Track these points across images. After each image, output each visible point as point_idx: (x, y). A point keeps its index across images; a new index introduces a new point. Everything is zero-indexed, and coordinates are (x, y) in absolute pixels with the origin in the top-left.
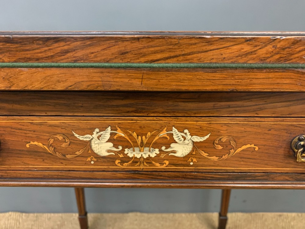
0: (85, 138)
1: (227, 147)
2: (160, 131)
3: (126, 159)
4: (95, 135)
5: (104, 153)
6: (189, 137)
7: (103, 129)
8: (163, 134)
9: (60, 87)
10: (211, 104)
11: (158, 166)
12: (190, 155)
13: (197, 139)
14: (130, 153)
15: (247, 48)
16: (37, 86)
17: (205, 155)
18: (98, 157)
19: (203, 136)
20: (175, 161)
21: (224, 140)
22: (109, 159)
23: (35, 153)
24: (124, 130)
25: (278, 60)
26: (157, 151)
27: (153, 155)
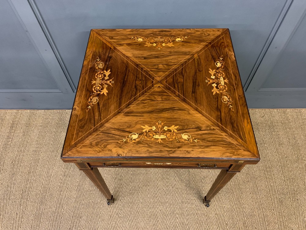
3: (154, 164)
12: (171, 164)
17: (174, 164)
18: (147, 164)
20: (167, 165)
22: (150, 164)
27: (161, 164)
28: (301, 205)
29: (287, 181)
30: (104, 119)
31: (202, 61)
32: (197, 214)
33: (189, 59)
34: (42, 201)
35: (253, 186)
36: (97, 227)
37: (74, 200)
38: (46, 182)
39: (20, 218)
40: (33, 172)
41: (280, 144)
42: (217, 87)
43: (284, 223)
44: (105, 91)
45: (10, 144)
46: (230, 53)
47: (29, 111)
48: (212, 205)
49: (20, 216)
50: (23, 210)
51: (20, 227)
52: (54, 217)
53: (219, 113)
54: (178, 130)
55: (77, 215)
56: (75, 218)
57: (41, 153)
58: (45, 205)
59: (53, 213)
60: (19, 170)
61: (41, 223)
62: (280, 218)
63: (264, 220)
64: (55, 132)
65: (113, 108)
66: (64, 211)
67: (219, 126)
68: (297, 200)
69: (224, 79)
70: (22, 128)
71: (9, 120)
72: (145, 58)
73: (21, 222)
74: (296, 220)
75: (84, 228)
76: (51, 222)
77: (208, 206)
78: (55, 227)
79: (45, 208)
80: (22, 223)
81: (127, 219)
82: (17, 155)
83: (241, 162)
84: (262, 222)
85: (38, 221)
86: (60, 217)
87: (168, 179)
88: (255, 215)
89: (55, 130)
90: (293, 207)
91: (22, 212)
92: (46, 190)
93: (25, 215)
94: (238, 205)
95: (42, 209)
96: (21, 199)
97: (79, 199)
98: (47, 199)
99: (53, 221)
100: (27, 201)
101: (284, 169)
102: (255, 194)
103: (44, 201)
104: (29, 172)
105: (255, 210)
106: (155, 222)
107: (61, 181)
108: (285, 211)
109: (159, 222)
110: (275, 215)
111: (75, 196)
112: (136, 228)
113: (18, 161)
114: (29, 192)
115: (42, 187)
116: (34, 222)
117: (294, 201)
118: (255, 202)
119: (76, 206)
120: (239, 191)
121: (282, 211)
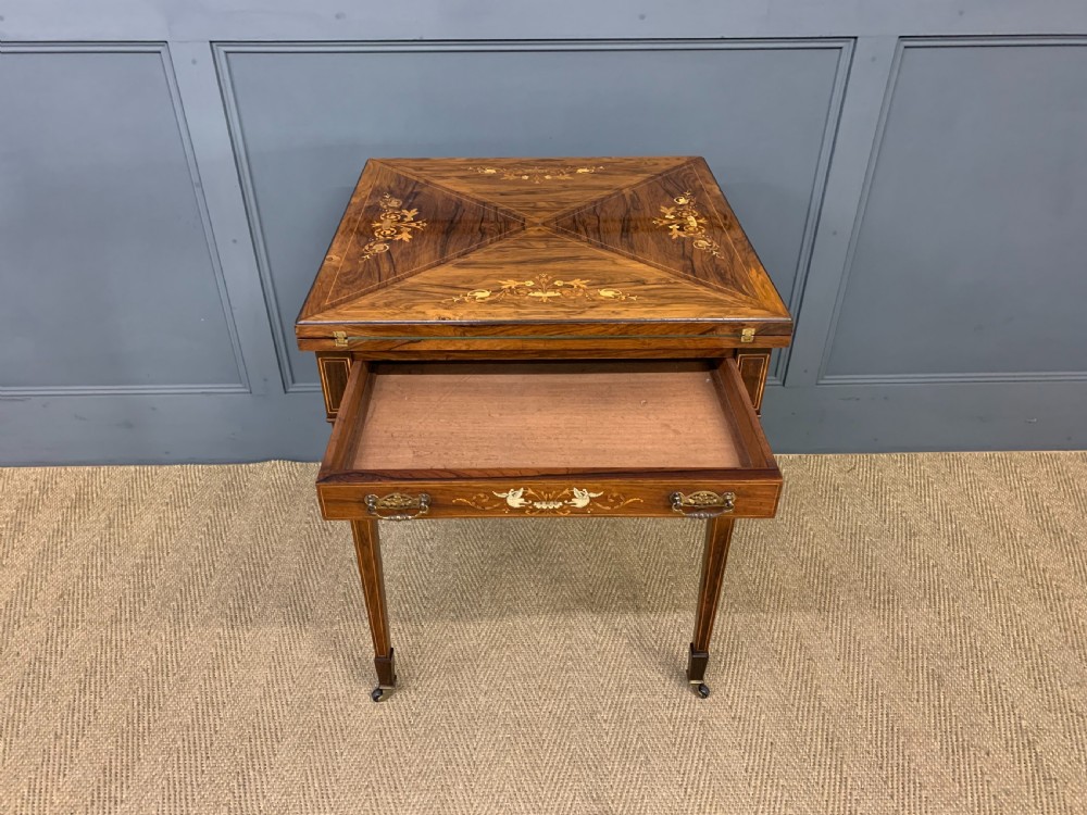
14: (538, 505)
28: (1002, 686)
29: (948, 624)
30: (403, 272)
31: (643, 198)
32: (670, 720)
33: (610, 196)
34: (149, 697)
35: (843, 638)
36: (335, 764)
37: (258, 692)
38: (169, 645)
39: (66, 747)
40: (126, 620)
41: (912, 535)
42: (681, 229)
43: (956, 734)
44: (406, 237)
45: (61, 549)
46: (708, 186)
47: (132, 468)
48: (716, 693)
49: (69, 743)
50: (81, 723)
51: (65, 775)
52: (186, 743)
53: (688, 262)
54: (588, 285)
55: (268, 734)
56: (258, 743)
57: (161, 569)
58: (156, 709)
59: (185, 729)
60: (83, 616)
61: (139, 759)
62: (943, 722)
63: (892, 729)
64: (210, 518)
65: (425, 257)
66: (221, 725)
67: (689, 279)
68: (989, 672)
69: (697, 218)
70: (104, 510)
71: (64, 491)
72: (502, 194)
73: (68, 759)
74: (994, 725)
75: (287, 771)
76: (175, 755)
77: (702, 691)
78: (188, 769)
79: (157, 716)
80: (72, 761)
81: (436, 740)
82: (78, 577)
83: (748, 333)
84: (885, 736)
85: (130, 754)
86: (208, 742)
87: (571, 628)
88: (861, 716)
89: (209, 512)
90: (980, 693)
91: (76, 730)
92: (167, 667)
93: (85, 739)
94: (803, 692)
95: (146, 718)
96: (78, 694)
97: (276, 690)
98: (166, 692)
99: (181, 752)
100: (98, 700)
101: (934, 594)
102: (854, 661)
103: (156, 696)
104: (115, 620)
105: (859, 704)
106: (531, 745)
107: (217, 640)
108: (954, 702)
109: (546, 745)
110: (924, 713)
111: (264, 681)
112: (469, 765)
113: (81, 592)
114: (108, 674)
115: (154, 659)
116: (114, 757)
117: (979, 675)
118: (855, 681)
119: (265, 708)
120: (800, 654)
121: (947, 702)
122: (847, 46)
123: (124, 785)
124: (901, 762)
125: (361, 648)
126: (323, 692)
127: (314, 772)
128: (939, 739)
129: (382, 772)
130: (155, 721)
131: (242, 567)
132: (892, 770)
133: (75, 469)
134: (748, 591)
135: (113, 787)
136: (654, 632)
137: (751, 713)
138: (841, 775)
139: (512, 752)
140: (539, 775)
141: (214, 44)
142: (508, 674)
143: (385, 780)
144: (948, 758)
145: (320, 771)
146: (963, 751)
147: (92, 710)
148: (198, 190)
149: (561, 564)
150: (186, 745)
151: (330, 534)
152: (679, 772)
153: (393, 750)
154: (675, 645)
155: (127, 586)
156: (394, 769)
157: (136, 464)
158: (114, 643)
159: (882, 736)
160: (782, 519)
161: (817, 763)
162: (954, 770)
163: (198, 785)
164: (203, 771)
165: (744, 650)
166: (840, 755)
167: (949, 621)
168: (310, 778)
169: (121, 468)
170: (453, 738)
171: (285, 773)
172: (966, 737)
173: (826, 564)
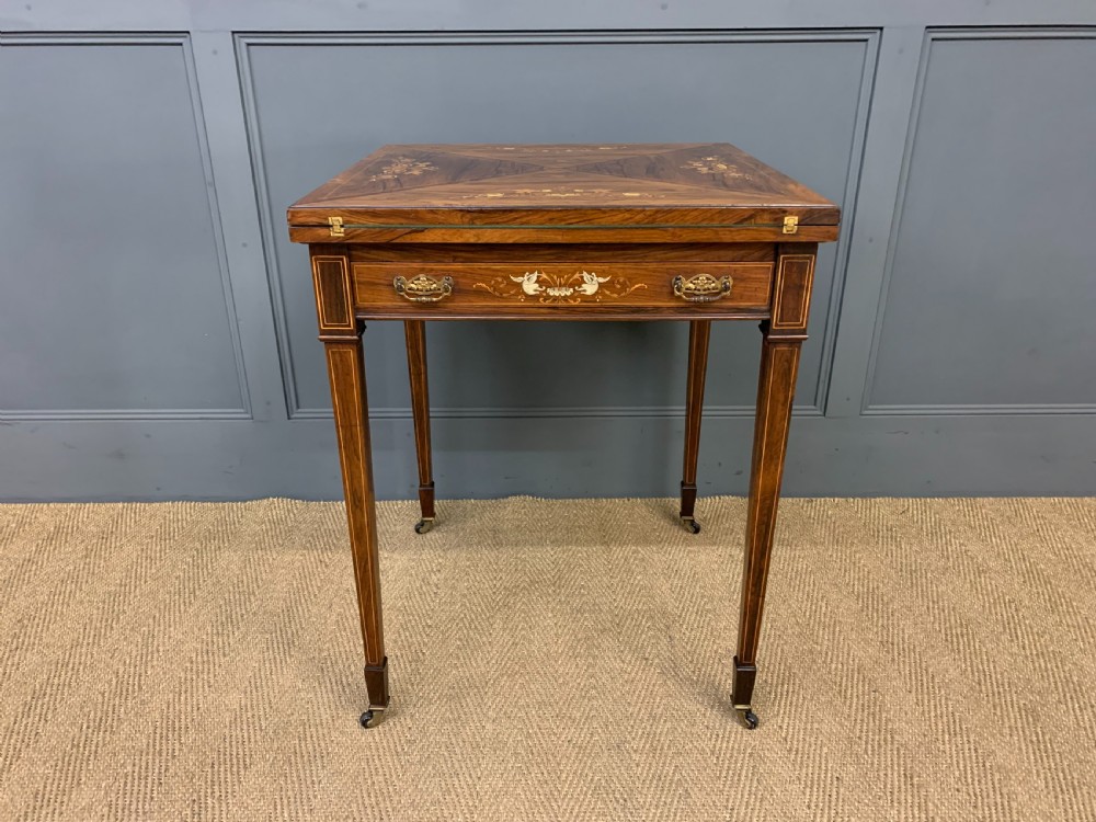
0: (519, 280)
1: (624, 286)
2: (574, 274)
3: (548, 297)
4: (526, 278)
5: (531, 292)
6: (595, 278)
7: (532, 272)
8: (577, 276)
9: (510, 241)
10: (610, 253)
11: (572, 303)
12: (597, 293)
13: (601, 280)
14: (551, 292)
15: (627, 215)
16: (495, 240)
17: (608, 293)
18: (527, 296)
19: (605, 277)
20: (586, 298)
21: (621, 280)
22: (535, 298)
23: (480, 293)
24: (548, 273)
25: (648, 223)
26: (572, 290)
27: (569, 294)
29: (1035, 658)
30: (410, 186)
31: (669, 158)
32: (713, 753)
33: (634, 158)
34: (101, 719)
35: (913, 671)
36: (311, 793)
37: (227, 718)
38: (132, 669)
40: (88, 644)
41: (981, 572)
42: (710, 170)
43: (1063, 772)
44: (416, 173)
46: (736, 154)
48: (767, 724)
50: (18, 746)
53: (720, 182)
54: (611, 191)
55: (235, 760)
56: (222, 769)
57: (135, 597)
58: (108, 733)
59: (138, 753)
60: (41, 640)
61: (79, 784)
62: (1045, 759)
63: (984, 766)
64: (197, 550)
65: (436, 180)
66: (181, 750)
67: (722, 189)
69: (726, 165)
70: (83, 541)
71: (44, 525)
72: (520, 157)
76: (122, 781)
77: (750, 721)
78: (135, 795)
79: (108, 739)
81: (433, 768)
82: (43, 603)
83: (791, 222)
84: (976, 772)
85: (70, 779)
86: (163, 768)
87: (595, 657)
88: (944, 752)
89: (198, 545)
90: (1085, 729)
91: (11, 753)
92: (127, 690)
93: (19, 762)
94: (871, 724)
95: (94, 742)
96: (20, 716)
97: (250, 714)
98: (122, 716)
99: (130, 778)
100: (43, 721)
101: (1015, 629)
102: (928, 694)
103: (110, 719)
104: (76, 644)
105: (940, 738)
106: (546, 775)
107: (188, 665)
108: (1056, 737)
109: (564, 775)
110: (1020, 749)
111: (237, 706)
112: (471, 795)
113: (43, 617)
114: (59, 697)
115: (114, 682)
116: (50, 780)
117: (1081, 710)
118: (933, 714)
119: (234, 734)
120: (863, 686)
121: (1047, 738)
122: (873, 38)
123: (57, 811)
124: (999, 801)
125: (352, 674)
126: (304, 717)
127: (285, 801)
128: (1042, 776)
129: (367, 802)
130: (104, 745)
131: (226, 595)
132: (990, 809)
133: (59, 505)
134: (798, 623)
135: (44, 812)
136: (691, 662)
137: (810, 746)
138: (927, 814)
139: (523, 782)
140: (556, 807)
141: (236, 35)
142: (522, 702)
143: (369, 811)
144: (1056, 797)
145: (292, 800)
146: (1074, 789)
147: (34, 733)
148: (211, 190)
149: (583, 595)
150: (137, 769)
151: (326, 566)
152: (726, 807)
153: (381, 779)
154: (715, 676)
155: (95, 612)
156: (380, 799)
157: (124, 502)
158: (71, 666)
159: (972, 773)
160: (831, 556)
161: (895, 801)
162: (1065, 810)
163: (144, 813)
164: (152, 798)
165: (797, 681)
166: (923, 793)
167: (1037, 655)
168: (279, 807)
169: (108, 505)
170: (453, 766)
171: (249, 801)
172: (1075, 775)
173: (885, 598)
